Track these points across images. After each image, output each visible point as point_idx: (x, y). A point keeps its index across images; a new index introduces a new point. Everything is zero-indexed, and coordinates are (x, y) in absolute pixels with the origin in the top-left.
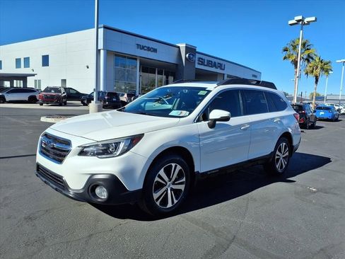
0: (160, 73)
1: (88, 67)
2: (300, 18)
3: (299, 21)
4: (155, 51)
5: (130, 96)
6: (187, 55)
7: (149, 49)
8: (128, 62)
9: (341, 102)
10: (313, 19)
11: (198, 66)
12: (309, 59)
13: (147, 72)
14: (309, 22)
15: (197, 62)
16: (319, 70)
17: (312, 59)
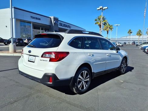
0: (42, 29)
1: (6, 27)
2: (101, 7)
3: (101, 8)
4: (40, 19)
5: (28, 40)
6: (55, 22)
7: (37, 18)
8: (26, 24)
9: (117, 41)
10: (106, 8)
11: (59, 26)
12: (105, 24)
13: (36, 29)
14: (105, 9)
15: (59, 25)
16: (108, 28)
17: (106, 24)
